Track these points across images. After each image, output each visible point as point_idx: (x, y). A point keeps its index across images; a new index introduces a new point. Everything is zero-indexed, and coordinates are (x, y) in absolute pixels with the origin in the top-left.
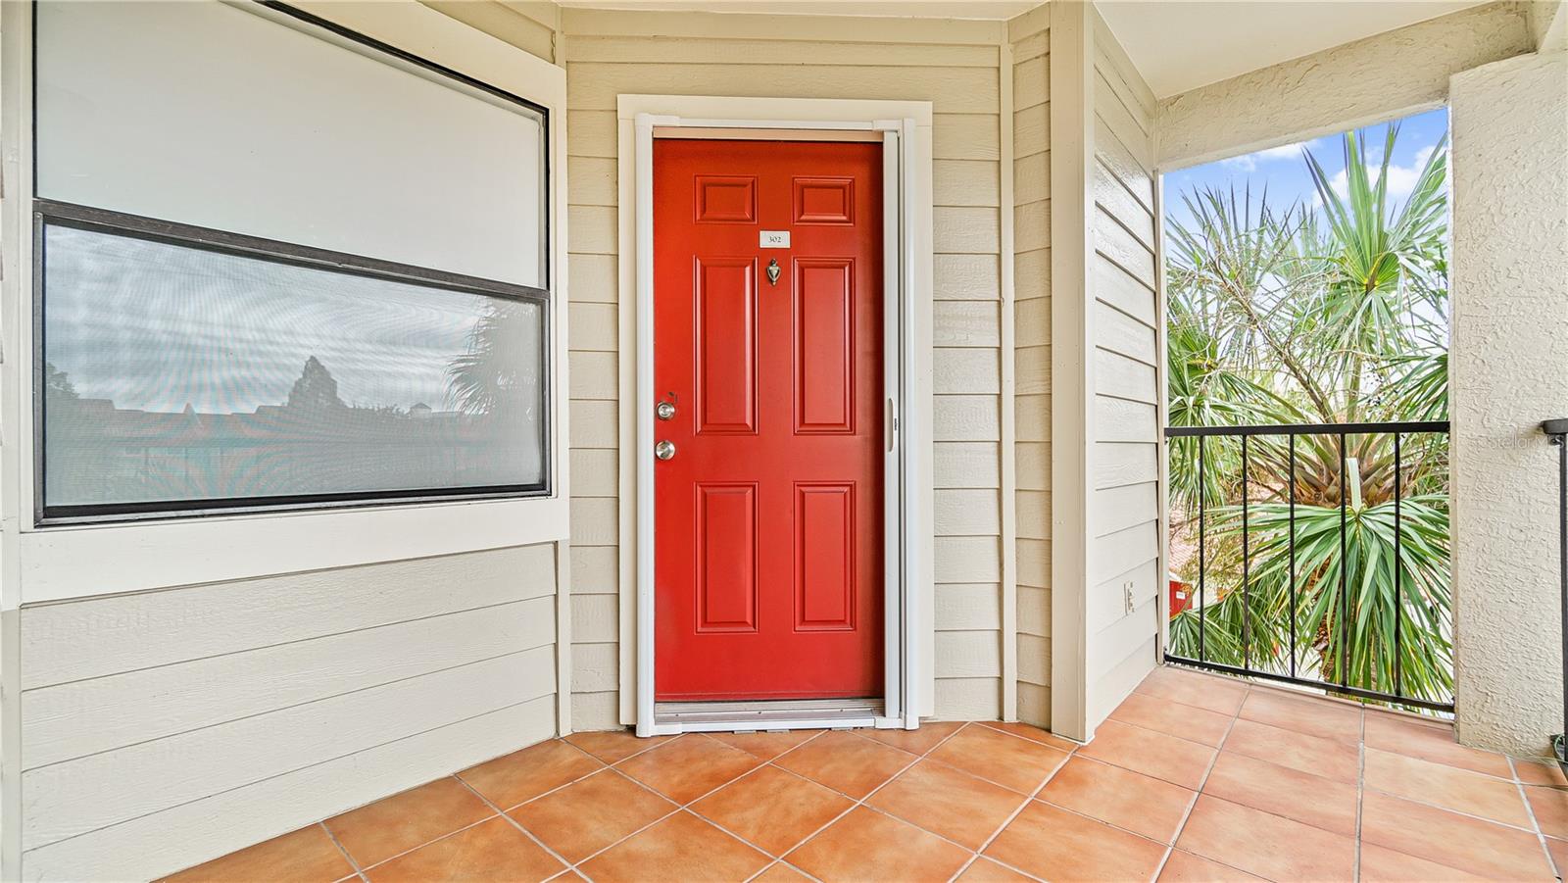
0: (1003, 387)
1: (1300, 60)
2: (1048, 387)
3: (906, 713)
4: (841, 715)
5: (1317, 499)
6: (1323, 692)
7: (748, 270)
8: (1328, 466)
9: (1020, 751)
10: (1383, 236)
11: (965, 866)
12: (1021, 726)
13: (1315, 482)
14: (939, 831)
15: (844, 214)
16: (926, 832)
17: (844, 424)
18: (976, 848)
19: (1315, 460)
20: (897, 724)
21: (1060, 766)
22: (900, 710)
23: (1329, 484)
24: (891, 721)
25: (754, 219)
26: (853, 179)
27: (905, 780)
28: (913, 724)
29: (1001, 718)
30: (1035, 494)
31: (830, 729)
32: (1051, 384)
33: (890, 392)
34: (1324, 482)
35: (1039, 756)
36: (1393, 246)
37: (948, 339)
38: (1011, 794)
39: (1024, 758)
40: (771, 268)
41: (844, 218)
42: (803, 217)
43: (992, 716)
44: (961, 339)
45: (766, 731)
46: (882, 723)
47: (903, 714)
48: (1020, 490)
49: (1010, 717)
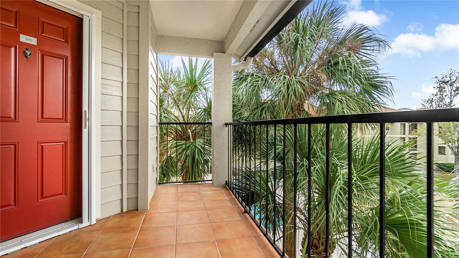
0: (123, 109)
1: (189, 38)
2: (138, 110)
3: (91, 219)
4: (63, 229)
5: (182, 139)
6: (182, 183)
7: (13, 49)
8: (183, 131)
9: (132, 218)
10: (195, 80)
11: (130, 254)
12: (129, 211)
13: (181, 135)
14: (117, 249)
15: (63, 39)
16: (113, 251)
17: (63, 119)
18: (131, 248)
19: (181, 130)
20: (88, 224)
21: (144, 218)
22: (89, 219)
23: (184, 136)
24: (86, 223)
25: (16, 28)
26: (68, 27)
27: (99, 240)
28: (94, 222)
29: (122, 211)
30: (133, 141)
31: (59, 236)
32: (138, 109)
33: (85, 108)
34: (183, 135)
35: (137, 217)
36: (197, 83)
37: (105, 92)
38: (134, 230)
39: (134, 219)
40: (26, 51)
41: (64, 41)
42: (43, 35)
43: (119, 211)
44: (110, 92)
45: (26, 247)
46: (81, 226)
47: (90, 220)
48: (128, 140)
49: (125, 210)
